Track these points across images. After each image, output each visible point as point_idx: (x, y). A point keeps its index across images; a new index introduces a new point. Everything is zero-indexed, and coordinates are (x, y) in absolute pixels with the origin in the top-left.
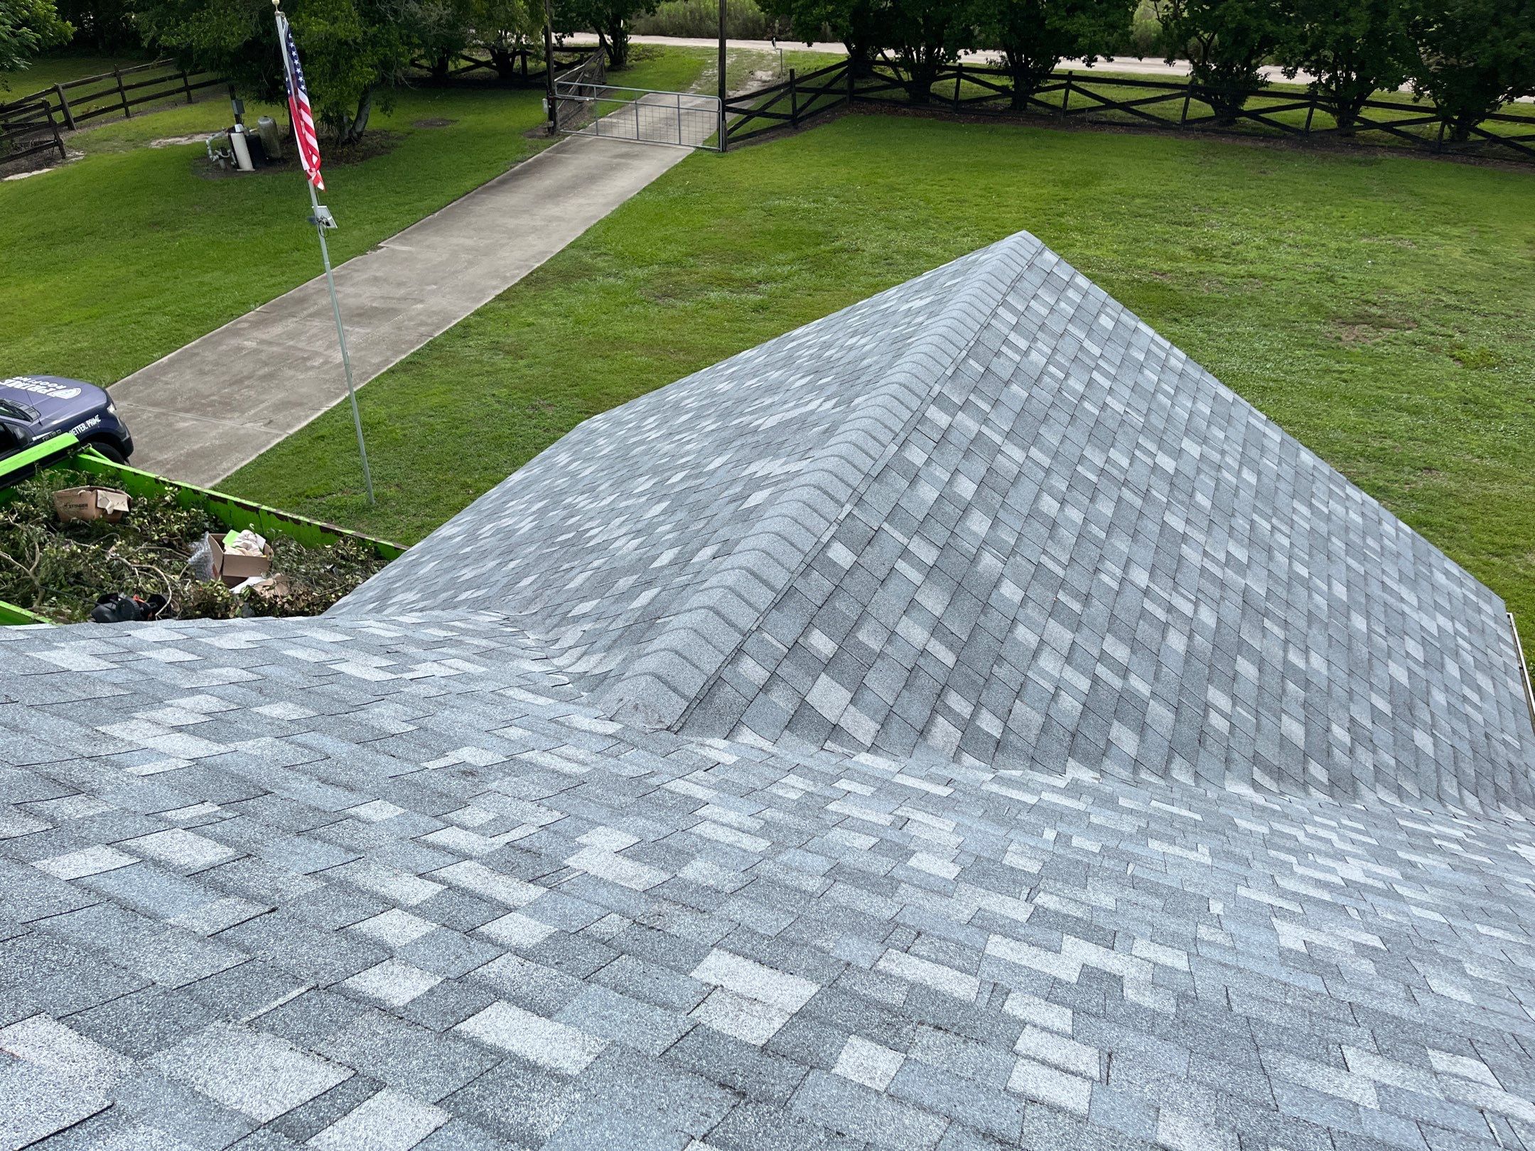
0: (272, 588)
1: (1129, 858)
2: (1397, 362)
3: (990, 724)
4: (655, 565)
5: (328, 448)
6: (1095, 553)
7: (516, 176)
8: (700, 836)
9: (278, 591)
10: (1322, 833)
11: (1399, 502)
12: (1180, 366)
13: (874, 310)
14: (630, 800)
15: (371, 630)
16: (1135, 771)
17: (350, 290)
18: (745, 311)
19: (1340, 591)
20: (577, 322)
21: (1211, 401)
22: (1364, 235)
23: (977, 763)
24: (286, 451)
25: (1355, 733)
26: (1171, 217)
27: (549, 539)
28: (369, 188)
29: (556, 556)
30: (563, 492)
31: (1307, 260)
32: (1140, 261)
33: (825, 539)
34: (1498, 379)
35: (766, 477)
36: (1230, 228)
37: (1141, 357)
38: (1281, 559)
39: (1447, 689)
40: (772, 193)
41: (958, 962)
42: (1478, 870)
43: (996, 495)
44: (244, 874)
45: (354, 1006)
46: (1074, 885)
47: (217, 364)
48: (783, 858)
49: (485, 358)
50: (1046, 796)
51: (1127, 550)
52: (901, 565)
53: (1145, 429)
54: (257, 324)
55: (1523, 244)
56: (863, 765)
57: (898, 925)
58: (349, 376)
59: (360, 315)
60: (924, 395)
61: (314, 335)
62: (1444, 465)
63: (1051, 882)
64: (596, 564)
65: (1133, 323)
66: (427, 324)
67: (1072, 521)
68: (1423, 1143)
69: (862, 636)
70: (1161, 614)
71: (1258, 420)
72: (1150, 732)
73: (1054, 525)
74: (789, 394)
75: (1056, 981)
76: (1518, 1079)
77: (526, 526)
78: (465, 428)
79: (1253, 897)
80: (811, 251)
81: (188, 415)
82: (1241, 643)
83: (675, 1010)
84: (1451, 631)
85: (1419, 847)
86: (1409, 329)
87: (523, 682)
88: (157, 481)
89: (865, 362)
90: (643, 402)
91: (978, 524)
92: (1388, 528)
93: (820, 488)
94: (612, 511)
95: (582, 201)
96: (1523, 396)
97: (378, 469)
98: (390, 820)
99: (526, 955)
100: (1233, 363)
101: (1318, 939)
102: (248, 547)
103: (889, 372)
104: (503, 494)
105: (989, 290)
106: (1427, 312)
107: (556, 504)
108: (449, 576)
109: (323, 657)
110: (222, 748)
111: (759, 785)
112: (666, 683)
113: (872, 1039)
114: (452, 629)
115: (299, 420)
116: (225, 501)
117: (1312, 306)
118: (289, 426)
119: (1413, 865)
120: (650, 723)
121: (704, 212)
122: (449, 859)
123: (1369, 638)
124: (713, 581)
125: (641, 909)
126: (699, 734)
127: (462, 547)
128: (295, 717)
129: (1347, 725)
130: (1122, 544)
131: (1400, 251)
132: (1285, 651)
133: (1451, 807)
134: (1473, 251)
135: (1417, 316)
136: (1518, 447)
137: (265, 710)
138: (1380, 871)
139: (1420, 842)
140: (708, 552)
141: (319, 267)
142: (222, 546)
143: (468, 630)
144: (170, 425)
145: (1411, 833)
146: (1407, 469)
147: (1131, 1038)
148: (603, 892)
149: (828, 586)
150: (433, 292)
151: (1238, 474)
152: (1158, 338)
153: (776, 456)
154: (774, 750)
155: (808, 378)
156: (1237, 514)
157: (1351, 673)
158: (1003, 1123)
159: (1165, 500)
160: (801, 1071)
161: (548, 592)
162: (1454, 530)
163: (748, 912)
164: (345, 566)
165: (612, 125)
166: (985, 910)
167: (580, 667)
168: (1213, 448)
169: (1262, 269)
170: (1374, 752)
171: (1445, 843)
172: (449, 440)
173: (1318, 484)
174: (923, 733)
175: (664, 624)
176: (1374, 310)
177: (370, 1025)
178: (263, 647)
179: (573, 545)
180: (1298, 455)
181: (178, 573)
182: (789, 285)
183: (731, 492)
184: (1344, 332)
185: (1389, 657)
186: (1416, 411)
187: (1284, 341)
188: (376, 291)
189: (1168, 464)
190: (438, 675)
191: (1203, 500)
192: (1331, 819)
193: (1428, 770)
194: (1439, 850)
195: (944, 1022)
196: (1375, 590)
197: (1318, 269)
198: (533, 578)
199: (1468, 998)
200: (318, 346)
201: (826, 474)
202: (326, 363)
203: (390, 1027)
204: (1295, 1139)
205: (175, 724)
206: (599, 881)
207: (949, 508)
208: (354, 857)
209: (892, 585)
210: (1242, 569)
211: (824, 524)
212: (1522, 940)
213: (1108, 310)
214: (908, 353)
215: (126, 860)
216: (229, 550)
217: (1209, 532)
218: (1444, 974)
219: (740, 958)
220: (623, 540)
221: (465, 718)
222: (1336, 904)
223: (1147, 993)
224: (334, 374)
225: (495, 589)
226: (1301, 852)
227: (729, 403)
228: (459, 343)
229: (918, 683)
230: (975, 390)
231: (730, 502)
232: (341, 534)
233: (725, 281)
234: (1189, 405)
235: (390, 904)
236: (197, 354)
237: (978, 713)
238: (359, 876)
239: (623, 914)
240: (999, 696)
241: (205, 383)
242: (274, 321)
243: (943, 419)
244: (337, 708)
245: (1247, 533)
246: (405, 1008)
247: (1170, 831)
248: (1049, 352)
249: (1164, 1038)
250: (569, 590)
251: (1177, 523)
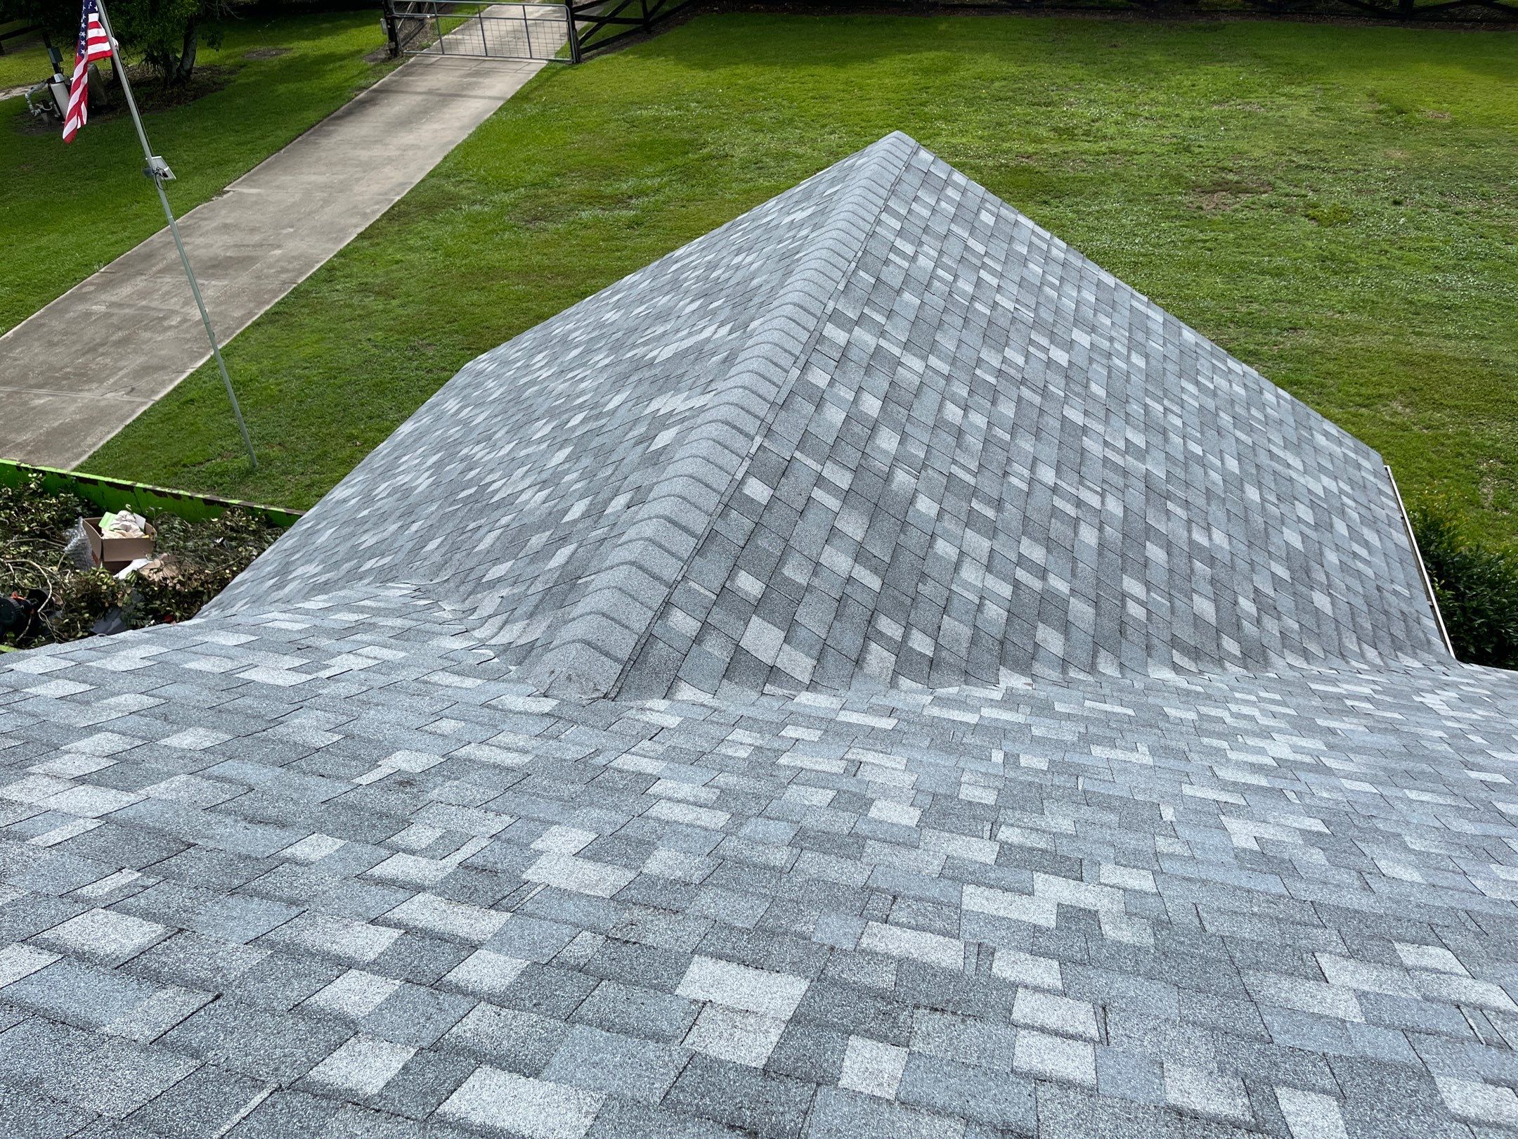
0: (159, 570)
1: (1077, 771)
2: (1256, 226)
3: (921, 644)
4: (567, 519)
5: (199, 412)
6: (1001, 456)
7: (363, 104)
8: (658, 820)
9: (167, 572)
10: (1246, 710)
11: (1269, 364)
12: (1062, 255)
13: (756, 224)
14: (579, 787)
15: (277, 624)
16: (1064, 671)
17: (200, 241)
18: (620, 229)
19: (1232, 465)
20: (447, 255)
21: (1094, 288)
22: (1214, 102)
23: (914, 685)
24: (154, 420)
25: (1260, 603)
26: (1030, 98)
27: (450, 497)
28: (205, 129)
29: (460, 514)
30: (458, 443)
31: (1164, 132)
32: (1006, 145)
33: (739, 476)
34: (1355, 234)
35: (671, 414)
36: (1088, 106)
37: (1024, 250)
38: (1177, 440)
39: (1338, 548)
40: (632, 103)
41: (938, 924)
42: (1392, 728)
43: (901, 409)
44: (180, 956)
45: (324, 1104)
46: (1032, 812)
47: (66, 334)
48: (746, 830)
49: (355, 301)
50: (986, 712)
51: (1031, 450)
52: (818, 494)
53: (1037, 324)
54: (104, 286)
55: (1366, 98)
56: (805, 706)
57: (873, 891)
58: (212, 335)
59: (214, 266)
60: (819, 314)
61: (168, 293)
62: (1309, 324)
63: (1009, 812)
64: (504, 521)
65: (1013, 216)
66: (287, 271)
67: (977, 427)
68: (1413, 1054)
69: (788, 571)
70: (1071, 510)
71: (1140, 302)
72: (1074, 629)
73: (959, 433)
74: (681, 320)
75: (1036, 928)
76: (1481, 961)
77: (424, 482)
78: (345, 377)
79: (1199, 794)
80: (679, 161)
81: (42, 391)
82: (1149, 528)
83: (667, 1040)
84: (1336, 490)
85: (1334, 710)
86: (1265, 192)
87: (447, 664)
88: (18, 468)
89: (755, 282)
90: (528, 338)
91: (887, 441)
92: (1269, 397)
93: (727, 423)
94: (511, 463)
95: (436, 126)
96: (1377, 249)
97: (257, 429)
98: (330, 856)
99: (500, 1000)
100: (1104, 241)
101: (1268, 832)
102: (127, 529)
103: (781, 292)
104: (394, 450)
105: (871, 196)
106: (1280, 174)
107: (451, 456)
108: (349, 544)
109: (229, 665)
110: (132, 797)
111: (706, 746)
112: (596, 648)
113: (871, 1036)
114: (362, 610)
115: (163, 384)
116: (95, 482)
117: (1172, 178)
118: (154, 392)
119: (1332, 732)
120: (585, 693)
121: (565, 128)
122: (401, 895)
123: (1263, 508)
124: (632, 533)
125: (611, 919)
126: (638, 697)
127: (359, 510)
128: (208, 744)
129: (1252, 596)
130: (1026, 444)
131: (1249, 115)
132: (1189, 531)
133: (1353, 663)
134: (1319, 109)
135: (1271, 179)
136: (1375, 299)
137: (175, 741)
138: (1304, 744)
139: (1333, 706)
140: (622, 500)
141: (162, 219)
142: (99, 530)
143: (379, 609)
144: (25, 403)
145: (1324, 696)
146: (1274, 331)
147: (1120, 983)
148: (569, 905)
149: (748, 524)
150: (290, 235)
151: (1128, 359)
152: (1038, 230)
153: (678, 391)
154: (715, 703)
155: (697, 304)
156: (1131, 400)
157: (1250, 545)
158: (1018, 1113)
159: (1062, 394)
160: (808, 1090)
161: (458, 556)
162: (1323, 386)
163: (721, 903)
164: (235, 539)
165: (457, 42)
166: (953, 858)
167: (503, 638)
168: (1101, 335)
169: (1122, 144)
170: (1279, 619)
171: (1356, 703)
172: (328, 391)
173: (1202, 361)
174: (859, 662)
175: (586, 584)
176: (1231, 177)
177: (346, 1126)
178: (161, 663)
179: (477, 501)
180: (1180, 334)
181: (55, 563)
182: (661, 197)
183: (635, 433)
184: (1205, 201)
185: (1283, 523)
186: (1278, 273)
187: (1149, 215)
188: (228, 239)
189: (1061, 357)
190: (356, 668)
191: (1098, 390)
192: (1250, 693)
193: (1329, 628)
194: (1352, 711)
195: (938, 1001)
196: (1264, 459)
197: (1175, 140)
198: (440, 540)
199: (1417, 877)
200: (174, 303)
201: (732, 408)
202: (184, 321)
203: (368, 1125)
204: (1295, 1072)
205: (77, 774)
206: (564, 893)
207: (857, 429)
208: (297, 912)
209: (810, 515)
210: (1141, 455)
211: (737, 461)
212: (1449, 801)
213: (988, 205)
214: (797, 270)
215: (46, 958)
216: (108, 534)
217: (1107, 422)
218: (1390, 853)
219: (723, 963)
220: (529, 493)
221: (391, 717)
222: (1273, 789)
223: (1124, 926)
224: (194, 332)
225: (401, 556)
226: (1230, 735)
227: (620, 334)
228: (325, 288)
229: (848, 611)
230: (868, 302)
231: (637, 444)
232: (227, 505)
233: (595, 199)
234: (1075, 294)
235: (345, 964)
236: (43, 325)
237: (909, 633)
238: (306, 934)
239: (594, 930)
240: (925, 614)
241: (56, 354)
242: (122, 281)
243: (840, 337)
244: (254, 725)
245: (1142, 418)
246: (380, 1095)
247: (1108, 733)
248: (936, 254)
249: (1150, 977)
250: (480, 552)
251: (1076, 416)
